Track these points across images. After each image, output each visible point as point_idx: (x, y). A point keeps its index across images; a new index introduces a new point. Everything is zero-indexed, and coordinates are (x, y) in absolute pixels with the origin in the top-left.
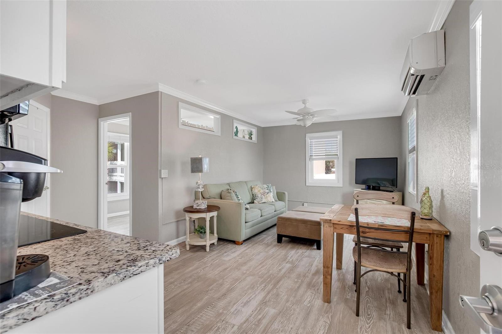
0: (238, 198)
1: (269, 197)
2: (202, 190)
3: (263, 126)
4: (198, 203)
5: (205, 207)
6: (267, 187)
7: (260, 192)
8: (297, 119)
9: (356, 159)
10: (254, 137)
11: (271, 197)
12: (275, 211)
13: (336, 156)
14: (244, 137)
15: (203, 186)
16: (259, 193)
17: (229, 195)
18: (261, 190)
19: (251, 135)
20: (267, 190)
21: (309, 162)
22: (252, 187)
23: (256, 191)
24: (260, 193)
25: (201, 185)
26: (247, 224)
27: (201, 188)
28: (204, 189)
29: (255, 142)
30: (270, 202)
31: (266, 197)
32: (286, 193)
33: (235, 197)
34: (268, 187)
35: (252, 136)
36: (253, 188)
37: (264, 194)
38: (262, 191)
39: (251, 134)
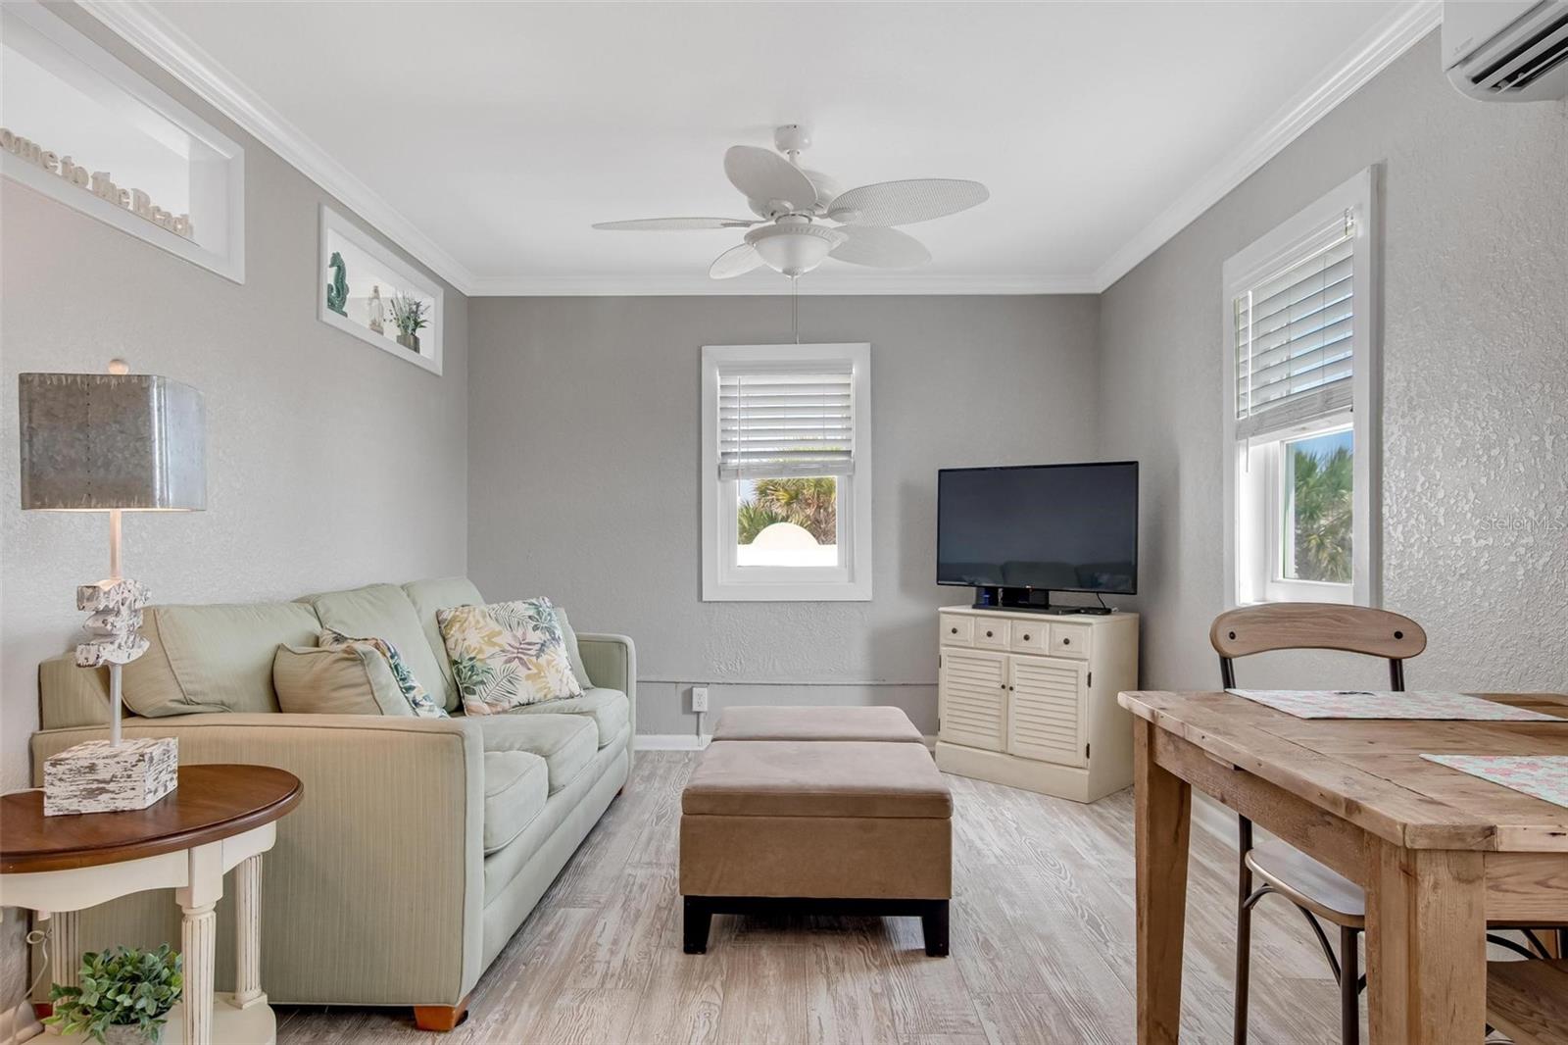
0: (410, 695)
1: (553, 671)
2: (136, 654)
3: (470, 288)
4: (92, 768)
5: (161, 794)
6: (532, 612)
7: (494, 644)
8: (748, 230)
9: (941, 471)
10: (430, 337)
11: (561, 668)
12: (599, 749)
13: (844, 458)
14: (377, 328)
15: (139, 621)
16: (489, 651)
17: (354, 673)
18: (500, 633)
19: (417, 324)
20: (535, 628)
21: (719, 484)
22: (447, 615)
23: (471, 639)
24: (497, 649)
25: (124, 611)
26: (495, 862)
27: (122, 635)
28: (146, 645)
29: (432, 370)
30: (558, 698)
31: (534, 671)
32: (629, 641)
33: (395, 691)
34: (539, 613)
35: (419, 332)
36: (451, 623)
37: (520, 653)
38: (506, 639)
39: (410, 322)
